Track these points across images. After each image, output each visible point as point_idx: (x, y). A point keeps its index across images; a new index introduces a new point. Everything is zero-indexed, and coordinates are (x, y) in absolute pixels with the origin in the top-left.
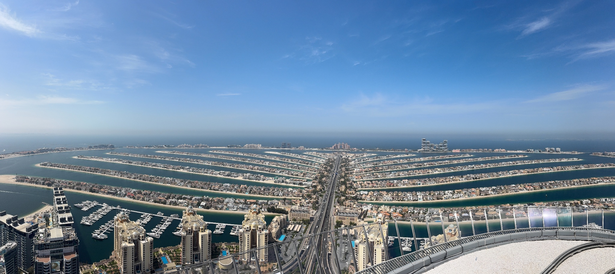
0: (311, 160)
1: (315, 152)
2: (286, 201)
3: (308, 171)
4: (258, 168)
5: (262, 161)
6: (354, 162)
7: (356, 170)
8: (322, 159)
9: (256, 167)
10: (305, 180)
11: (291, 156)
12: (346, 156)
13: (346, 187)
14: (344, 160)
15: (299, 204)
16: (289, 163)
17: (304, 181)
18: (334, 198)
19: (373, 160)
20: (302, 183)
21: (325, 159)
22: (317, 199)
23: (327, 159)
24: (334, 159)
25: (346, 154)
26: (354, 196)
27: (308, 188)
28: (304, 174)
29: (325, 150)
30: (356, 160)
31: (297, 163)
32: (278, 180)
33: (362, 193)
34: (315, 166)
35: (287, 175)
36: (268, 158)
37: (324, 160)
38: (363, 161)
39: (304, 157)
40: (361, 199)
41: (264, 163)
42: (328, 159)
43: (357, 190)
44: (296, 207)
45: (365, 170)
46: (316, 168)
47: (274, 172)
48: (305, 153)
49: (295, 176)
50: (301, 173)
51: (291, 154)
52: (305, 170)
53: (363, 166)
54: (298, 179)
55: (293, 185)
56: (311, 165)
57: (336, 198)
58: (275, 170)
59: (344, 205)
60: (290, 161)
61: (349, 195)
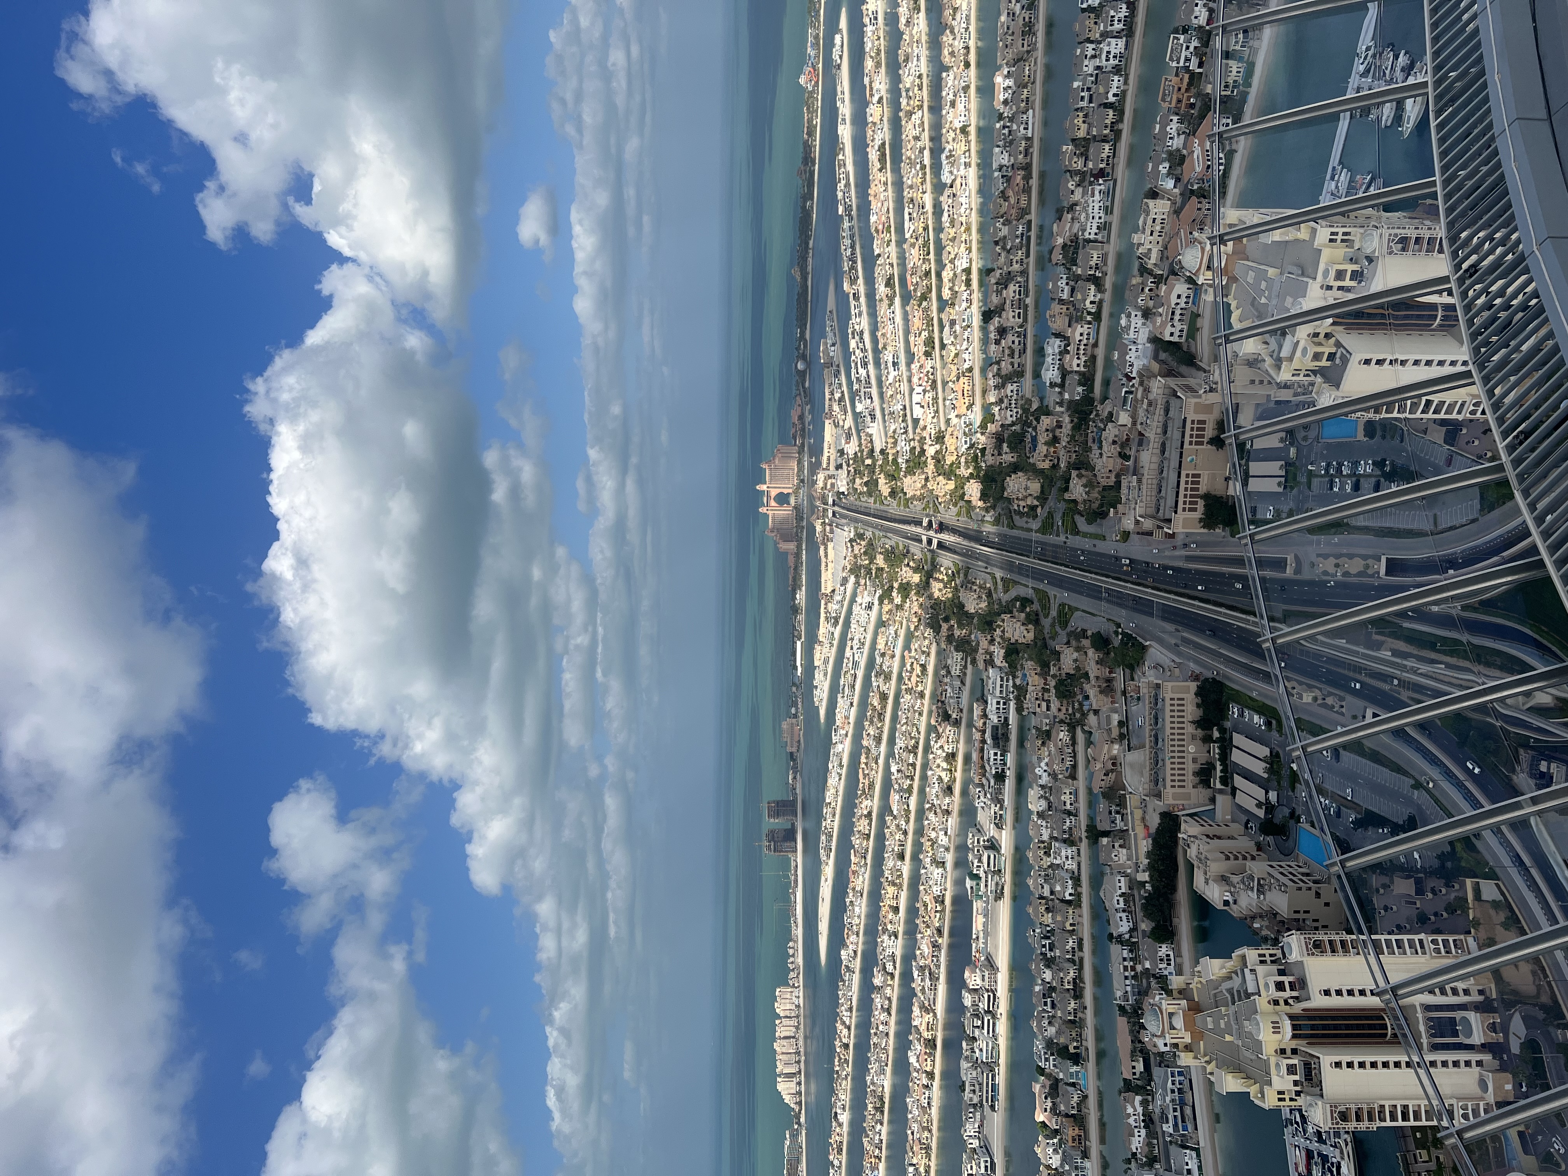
0: (860, 674)
1: (817, 655)
2: (1103, 825)
3: (922, 695)
4: (922, 1007)
5: (877, 981)
6: (873, 417)
7: (918, 412)
8: (856, 609)
9: (919, 1019)
10: (977, 712)
11: (844, 800)
12: (839, 467)
13: (1015, 468)
14: (858, 481)
15: (1116, 746)
16: (879, 808)
17: (985, 716)
18: (1075, 541)
19: (863, 299)
20: (995, 728)
21: (854, 595)
22: (1086, 643)
23: (857, 583)
24: (851, 541)
25: (827, 469)
26: (1067, 419)
27: (1021, 692)
28: (946, 717)
29: (801, 597)
30: (859, 408)
31: (881, 761)
32: (982, 875)
33: (1050, 374)
34: (898, 652)
35: (952, 822)
36: (855, 942)
37: (859, 599)
38: (865, 365)
39: (847, 718)
40: (1087, 380)
41: (890, 967)
42: (852, 579)
43: (1035, 406)
44: (1132, 766)
45: (919, 349)
46: (907, 647)
47: (939, 900)
48: (822, 712)
49: (958, 775)
50: (939, 737)
51: (829, 796)
52: (920, 714)
53: (895, 364)
54: (975, 756)
55: (1009, 785)
56: (888, 678)
57: (1076, 532)
58: (927, 899)
59: (1118, 484)
60: (870, 804)
61: (1062, 453)
